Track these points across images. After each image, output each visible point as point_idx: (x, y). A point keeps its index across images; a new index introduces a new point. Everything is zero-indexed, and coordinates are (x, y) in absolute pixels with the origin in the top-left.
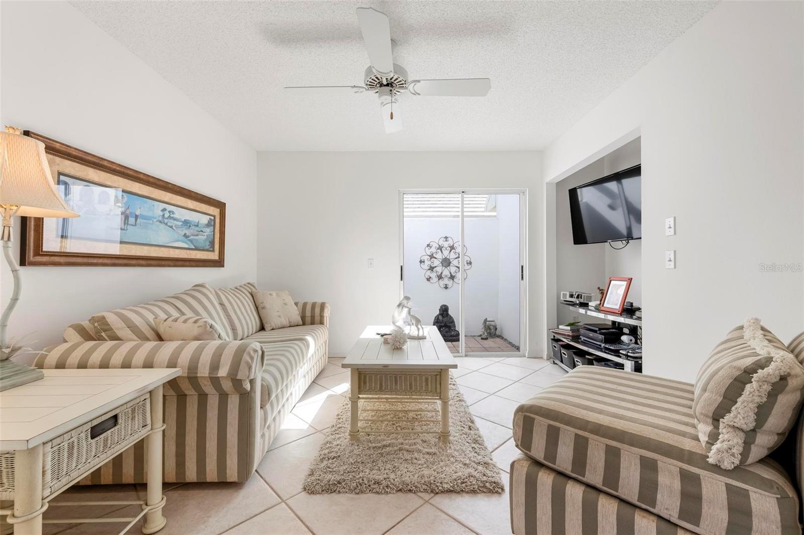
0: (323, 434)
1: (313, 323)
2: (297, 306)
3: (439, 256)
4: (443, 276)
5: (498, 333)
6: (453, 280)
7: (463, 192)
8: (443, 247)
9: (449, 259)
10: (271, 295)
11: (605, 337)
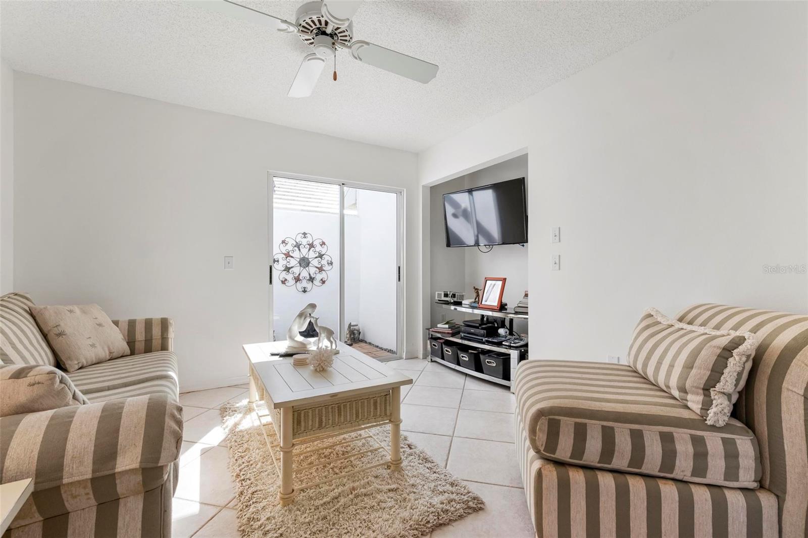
0: (233, 508)
1: (148, 349)
2: (118, 327)
3: (297, 254)
4: (301, 278)
5: (361, 337)
6: (312, 282)
7: (343, 184)
8: (301, 245)
9: (308, 259)
10: (71, 311)
11: (487, 332)
